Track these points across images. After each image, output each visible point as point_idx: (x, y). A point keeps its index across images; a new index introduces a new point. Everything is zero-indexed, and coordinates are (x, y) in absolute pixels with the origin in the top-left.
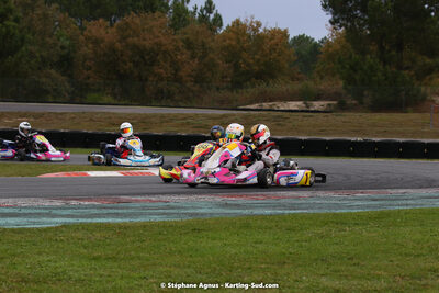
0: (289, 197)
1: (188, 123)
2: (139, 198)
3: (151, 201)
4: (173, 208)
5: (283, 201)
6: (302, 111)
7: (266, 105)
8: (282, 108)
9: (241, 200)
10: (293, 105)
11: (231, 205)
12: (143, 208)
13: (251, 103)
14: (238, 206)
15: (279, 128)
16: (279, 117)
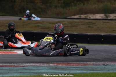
0: (91, 65)
1: (38, 26)
2: (8, 65)
3: (14, 66)
4: (26, 70)
5: (87, 66)
6: (103, 19)
7: (83, 16)
8: (92, 18)
9: (64, 66)
10: (98, 16)
11: (58, 68)
12: (10, 70)
13: (75, 15)
14: (62, 69)
15: (90, 29)
16: (90, 22)
